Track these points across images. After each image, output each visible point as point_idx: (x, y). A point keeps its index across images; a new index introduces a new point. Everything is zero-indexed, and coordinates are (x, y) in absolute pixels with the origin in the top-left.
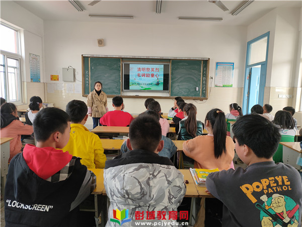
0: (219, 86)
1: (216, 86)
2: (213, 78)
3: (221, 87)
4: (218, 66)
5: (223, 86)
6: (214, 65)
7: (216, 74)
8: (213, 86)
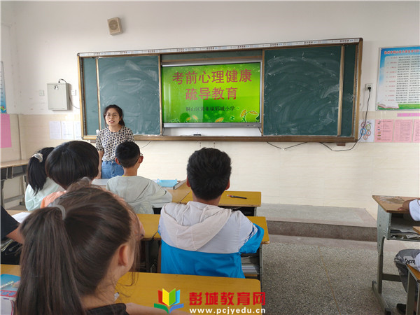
1: (381, 108)
2: (373, 89)
3: (395, 109)
4: (386, 58)
5: (401, 108)
6: (376, 56)
7: (380, 78)
8: (373, 108)
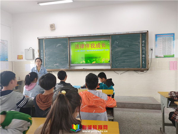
0: (160, 57)
7: (156, 45)
